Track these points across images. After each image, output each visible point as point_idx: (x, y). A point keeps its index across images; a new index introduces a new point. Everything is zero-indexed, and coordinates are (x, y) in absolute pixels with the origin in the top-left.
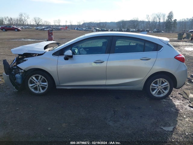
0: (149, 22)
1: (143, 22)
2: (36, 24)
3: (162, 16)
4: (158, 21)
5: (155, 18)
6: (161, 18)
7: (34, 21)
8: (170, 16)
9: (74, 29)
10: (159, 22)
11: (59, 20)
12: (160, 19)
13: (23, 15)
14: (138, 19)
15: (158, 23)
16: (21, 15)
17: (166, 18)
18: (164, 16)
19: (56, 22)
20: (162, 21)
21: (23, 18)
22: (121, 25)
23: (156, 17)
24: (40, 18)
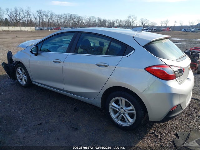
2: (142, 26)
7: (140, 23)
9: (181, 30)
11: (167, 21)
13: (132, 17)
16: (130, 17)
19: (163, 23)
21: (131, 20)
24: (147, 20)
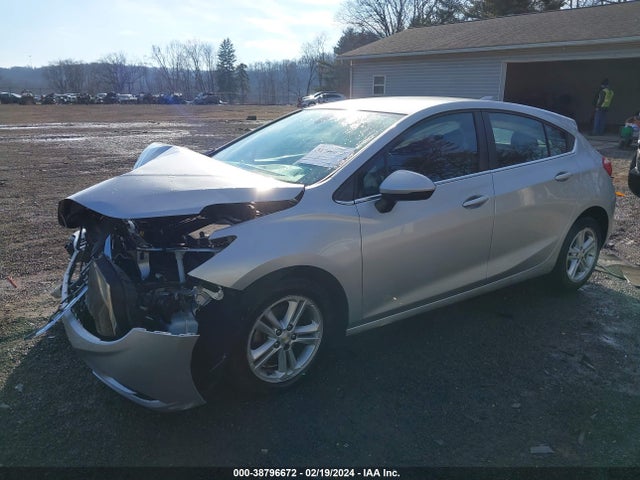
0: (164, 69)
1: (142, 71)
3: (202, 53)
4: (194, 69)
5: (180, 56)
6: (201, 59)
8: (227, 53)
10: (198, 70)
12: (196, 62)
14: (124, 61)
15: (194, 75)
17: (216, 61)
18: (208, 52)
20: (204, 68)
22: (64, 79)
23: (185, 55)
